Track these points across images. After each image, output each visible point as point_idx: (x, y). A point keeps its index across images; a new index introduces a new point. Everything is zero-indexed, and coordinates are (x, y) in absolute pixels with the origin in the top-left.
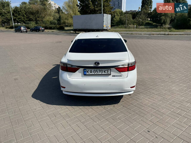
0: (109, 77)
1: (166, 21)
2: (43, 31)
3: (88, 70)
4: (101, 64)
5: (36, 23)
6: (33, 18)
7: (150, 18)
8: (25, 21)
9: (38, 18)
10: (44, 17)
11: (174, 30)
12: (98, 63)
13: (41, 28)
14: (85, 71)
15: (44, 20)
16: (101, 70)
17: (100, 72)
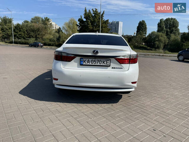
0: (108, 69)
1: (159, 46)
2: (41, 47)
3: (85, 59)
4: (100, 53)
5: (36, 40)
6: (33, 35)
7: (145, 42)
8: (25, 37)
9: (38, 35)
10: (44, 35)
11: (168, 52)
12: (97, 52)
13: (39, 44)
14: (82, 60)
15: (44, 37)
16: (99, 60)
17: (99, 63)
